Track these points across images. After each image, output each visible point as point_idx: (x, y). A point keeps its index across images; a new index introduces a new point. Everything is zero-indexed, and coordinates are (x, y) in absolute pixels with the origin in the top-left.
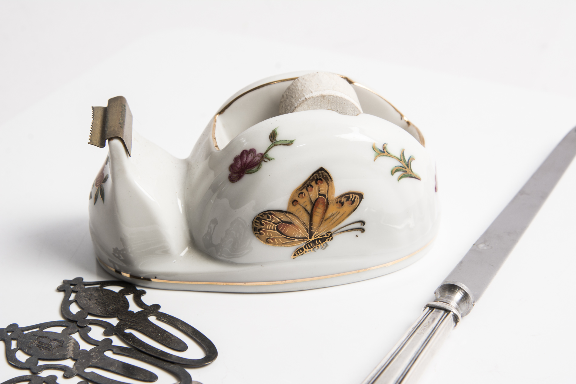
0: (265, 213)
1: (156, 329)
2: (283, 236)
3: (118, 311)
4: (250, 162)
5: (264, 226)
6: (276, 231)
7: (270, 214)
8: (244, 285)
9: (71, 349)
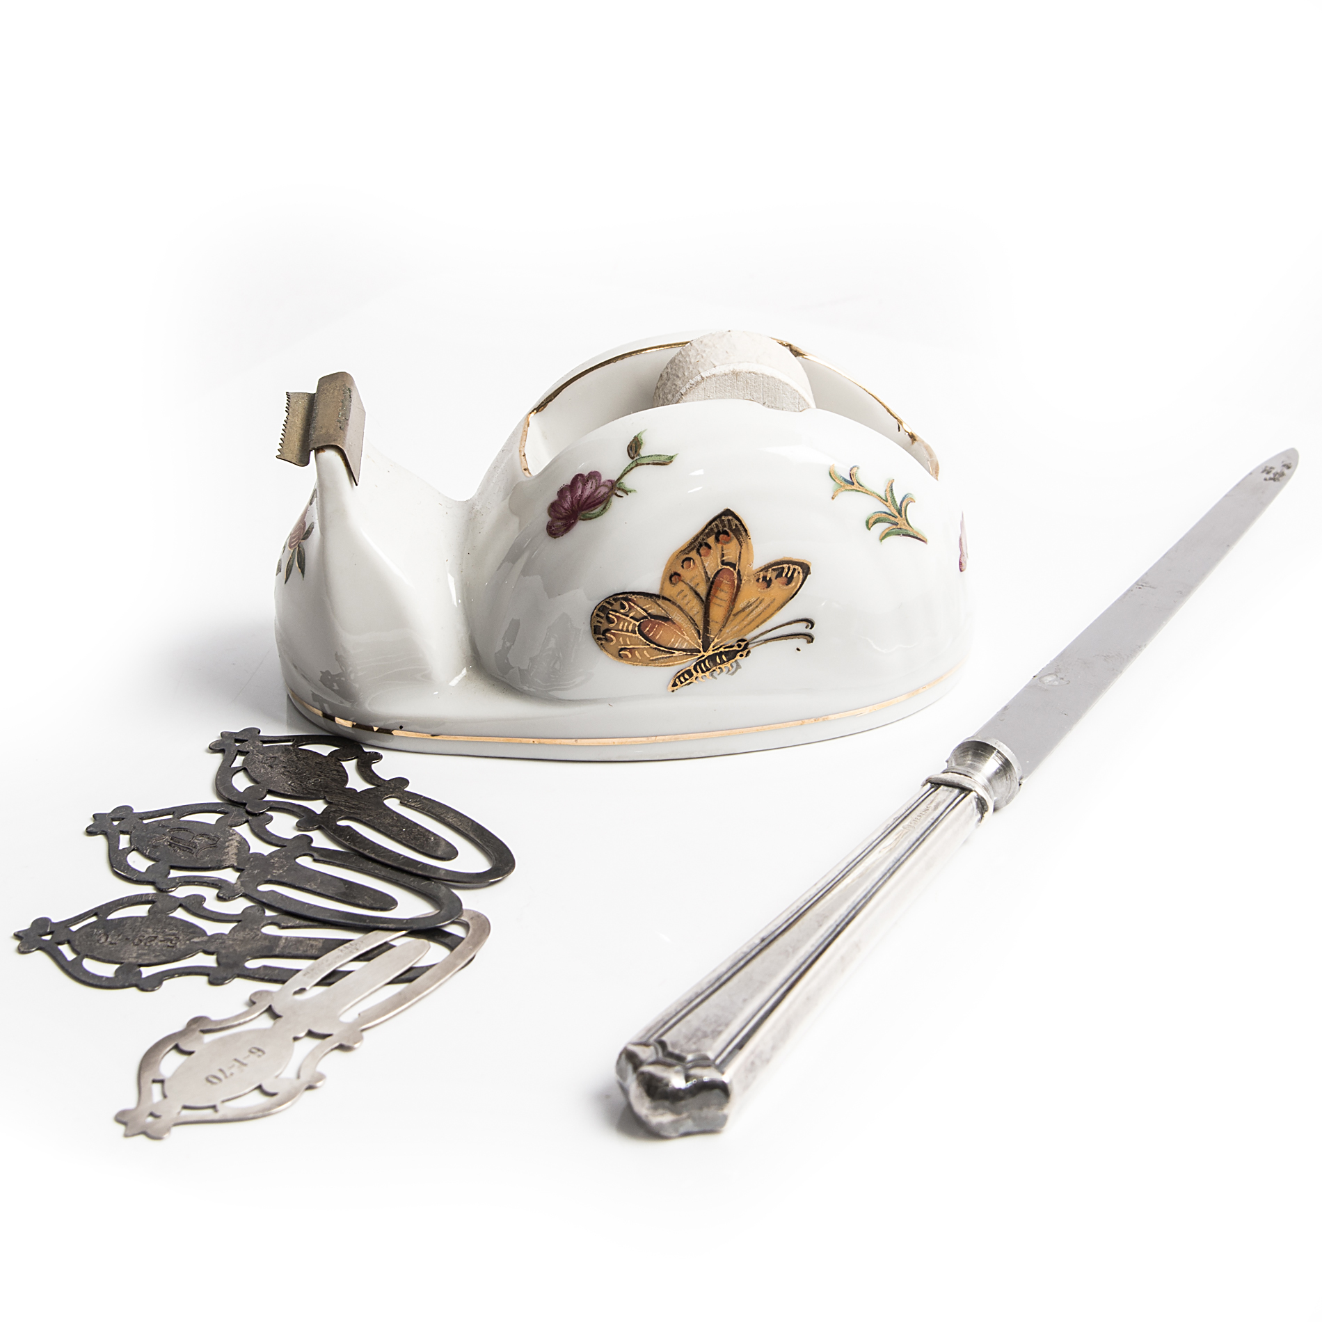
0: (615, 597)
1: (397, 820)
2: (652, 645)
3: (326, 788)
4: (588, 497)
5: (614, 625)
6: (638, 635)
7: (627, 600)
8: (575, 743)
9: (232, 850)
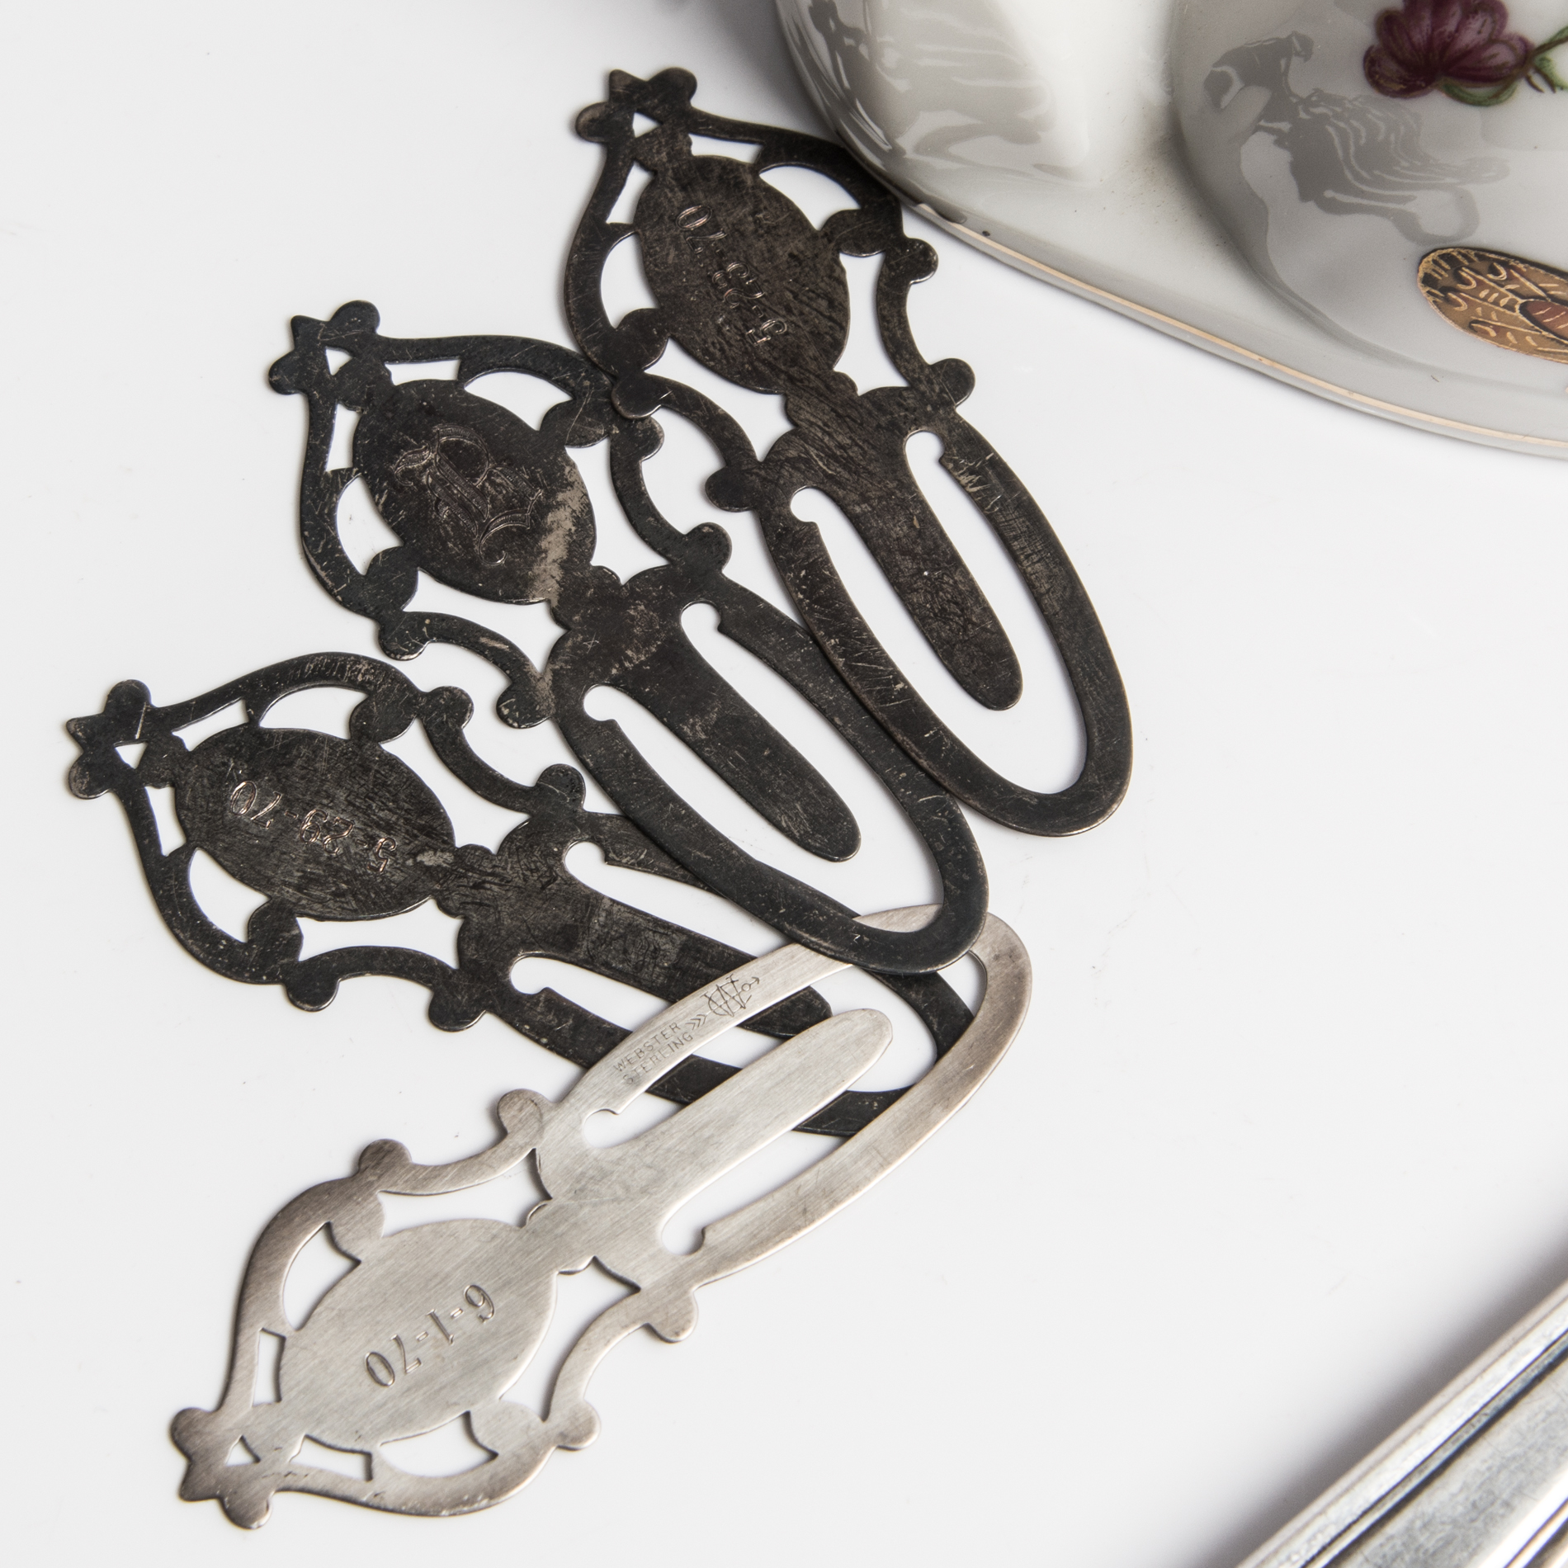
0: (1481, 253)
2: (1544, 333)
4: (1467, 53)
5: (1468, 288)
6: (1517, 313)
7: (1505, 265)
9: (555, 547)
